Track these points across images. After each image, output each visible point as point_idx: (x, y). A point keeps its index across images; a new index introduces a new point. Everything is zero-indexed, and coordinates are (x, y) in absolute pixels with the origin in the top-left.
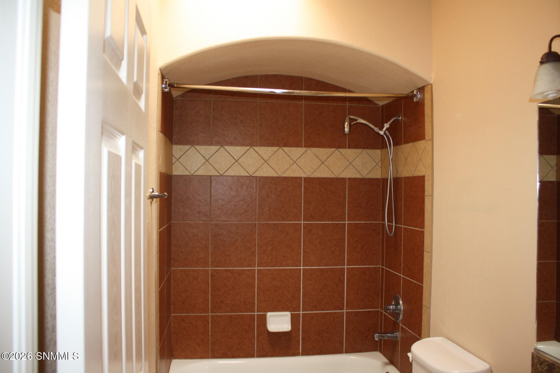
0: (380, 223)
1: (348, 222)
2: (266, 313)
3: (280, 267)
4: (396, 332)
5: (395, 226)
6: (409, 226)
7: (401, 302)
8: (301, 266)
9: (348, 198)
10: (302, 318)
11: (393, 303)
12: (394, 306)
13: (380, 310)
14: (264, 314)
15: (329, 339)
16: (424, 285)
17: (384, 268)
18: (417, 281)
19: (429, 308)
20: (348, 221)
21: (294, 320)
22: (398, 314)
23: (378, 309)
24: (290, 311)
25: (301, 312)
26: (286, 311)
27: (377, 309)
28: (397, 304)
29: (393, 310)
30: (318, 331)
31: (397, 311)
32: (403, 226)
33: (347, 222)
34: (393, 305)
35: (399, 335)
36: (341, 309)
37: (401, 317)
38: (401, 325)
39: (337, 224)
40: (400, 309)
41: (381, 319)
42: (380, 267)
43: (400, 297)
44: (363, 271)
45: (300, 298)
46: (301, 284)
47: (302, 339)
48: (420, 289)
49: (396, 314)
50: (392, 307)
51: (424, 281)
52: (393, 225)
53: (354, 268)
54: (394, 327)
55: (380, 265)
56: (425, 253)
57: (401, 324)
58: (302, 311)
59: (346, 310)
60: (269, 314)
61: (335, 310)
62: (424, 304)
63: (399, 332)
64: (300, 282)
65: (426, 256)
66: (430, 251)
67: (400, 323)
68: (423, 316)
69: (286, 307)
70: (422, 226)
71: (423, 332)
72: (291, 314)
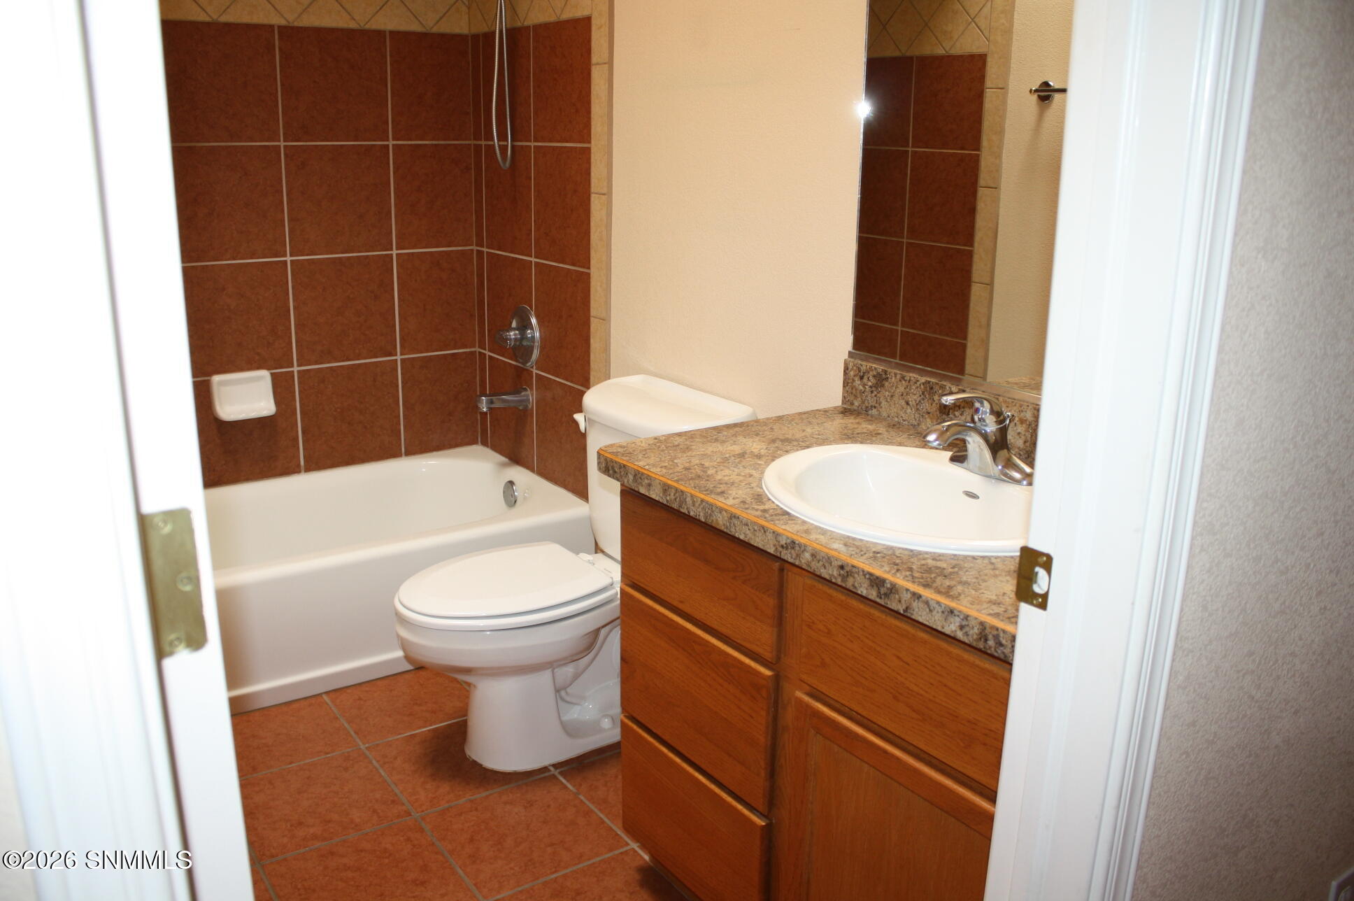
0: (470, 145)
1: (395, 142)
2: (209, 378)
3: (234, 259)
4: (525, 390)
5: (513, 147)
6: (550, 141)
7: (534, 321)
8: (286, 256)
9: (393, 82)
10: (300, 383)
11: (514, 325)
12: (517, 332)
13: (477, 349)
14: (204, 381)
15: (365, 427)
16: (594, 272)
17: (485, 250)
18: (573, 265)
19: (606, 320)
20: (393, 140)
21: (281, 389)
22: (529, 351)
23: (474, 347)
24: (268, 369)
25: (296, 369)
26: (259, 368)
27: (470, 348)
28: (525, 325)
29: (516, 340)
30: (339, 410)
31: (525, 343)
32: (533, 144)
33: (391, 143)
34: (514, 329)
35: (532, 395)
36: (390, 355)
37: (536, 354)
38: (535, 371)
39: (369, 148)
40: (533, 337)
41: (483, 370)
42: (472, 250)
43: (531, 308)
44: (435, 260)
45: (291, 333)
46: (289, 299)
47: (303, 432)
48: (585, 279)
49: (522, 351)
50: (515, 335)
51: (593, 262)
52: (507, 146)
53: (413, 254)
54: (519, 379)
55: (472, 245)
56: (594, 198)
57: (536, 369)
58: (298, 366)
59: (401, 354)
60: (216, 379)
61: (377, 357)
62: (593, 312)
63: (531, 389)
64: (288, 294)
65: (596, 204)
66: (605, 191)
67: (532, 367)
68: (592, 341)
69: (257, 358)
70: (585, 133)
71: (593, 375)
72: (272, 374)
